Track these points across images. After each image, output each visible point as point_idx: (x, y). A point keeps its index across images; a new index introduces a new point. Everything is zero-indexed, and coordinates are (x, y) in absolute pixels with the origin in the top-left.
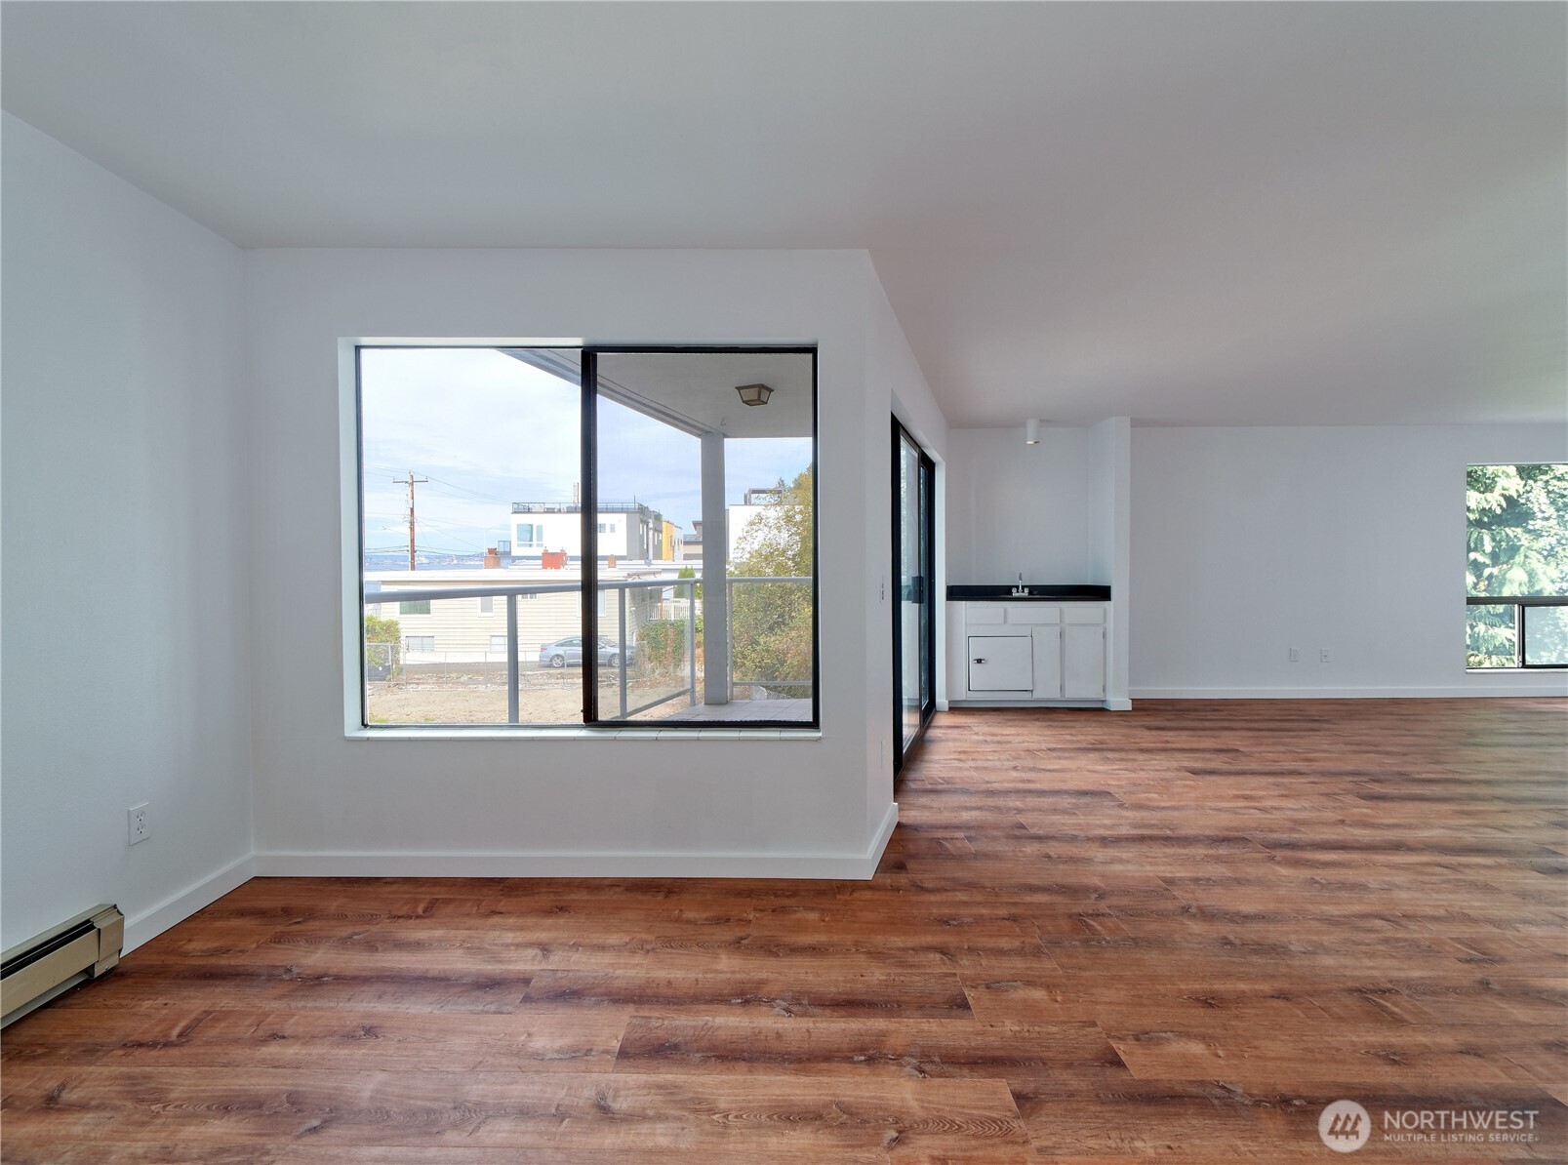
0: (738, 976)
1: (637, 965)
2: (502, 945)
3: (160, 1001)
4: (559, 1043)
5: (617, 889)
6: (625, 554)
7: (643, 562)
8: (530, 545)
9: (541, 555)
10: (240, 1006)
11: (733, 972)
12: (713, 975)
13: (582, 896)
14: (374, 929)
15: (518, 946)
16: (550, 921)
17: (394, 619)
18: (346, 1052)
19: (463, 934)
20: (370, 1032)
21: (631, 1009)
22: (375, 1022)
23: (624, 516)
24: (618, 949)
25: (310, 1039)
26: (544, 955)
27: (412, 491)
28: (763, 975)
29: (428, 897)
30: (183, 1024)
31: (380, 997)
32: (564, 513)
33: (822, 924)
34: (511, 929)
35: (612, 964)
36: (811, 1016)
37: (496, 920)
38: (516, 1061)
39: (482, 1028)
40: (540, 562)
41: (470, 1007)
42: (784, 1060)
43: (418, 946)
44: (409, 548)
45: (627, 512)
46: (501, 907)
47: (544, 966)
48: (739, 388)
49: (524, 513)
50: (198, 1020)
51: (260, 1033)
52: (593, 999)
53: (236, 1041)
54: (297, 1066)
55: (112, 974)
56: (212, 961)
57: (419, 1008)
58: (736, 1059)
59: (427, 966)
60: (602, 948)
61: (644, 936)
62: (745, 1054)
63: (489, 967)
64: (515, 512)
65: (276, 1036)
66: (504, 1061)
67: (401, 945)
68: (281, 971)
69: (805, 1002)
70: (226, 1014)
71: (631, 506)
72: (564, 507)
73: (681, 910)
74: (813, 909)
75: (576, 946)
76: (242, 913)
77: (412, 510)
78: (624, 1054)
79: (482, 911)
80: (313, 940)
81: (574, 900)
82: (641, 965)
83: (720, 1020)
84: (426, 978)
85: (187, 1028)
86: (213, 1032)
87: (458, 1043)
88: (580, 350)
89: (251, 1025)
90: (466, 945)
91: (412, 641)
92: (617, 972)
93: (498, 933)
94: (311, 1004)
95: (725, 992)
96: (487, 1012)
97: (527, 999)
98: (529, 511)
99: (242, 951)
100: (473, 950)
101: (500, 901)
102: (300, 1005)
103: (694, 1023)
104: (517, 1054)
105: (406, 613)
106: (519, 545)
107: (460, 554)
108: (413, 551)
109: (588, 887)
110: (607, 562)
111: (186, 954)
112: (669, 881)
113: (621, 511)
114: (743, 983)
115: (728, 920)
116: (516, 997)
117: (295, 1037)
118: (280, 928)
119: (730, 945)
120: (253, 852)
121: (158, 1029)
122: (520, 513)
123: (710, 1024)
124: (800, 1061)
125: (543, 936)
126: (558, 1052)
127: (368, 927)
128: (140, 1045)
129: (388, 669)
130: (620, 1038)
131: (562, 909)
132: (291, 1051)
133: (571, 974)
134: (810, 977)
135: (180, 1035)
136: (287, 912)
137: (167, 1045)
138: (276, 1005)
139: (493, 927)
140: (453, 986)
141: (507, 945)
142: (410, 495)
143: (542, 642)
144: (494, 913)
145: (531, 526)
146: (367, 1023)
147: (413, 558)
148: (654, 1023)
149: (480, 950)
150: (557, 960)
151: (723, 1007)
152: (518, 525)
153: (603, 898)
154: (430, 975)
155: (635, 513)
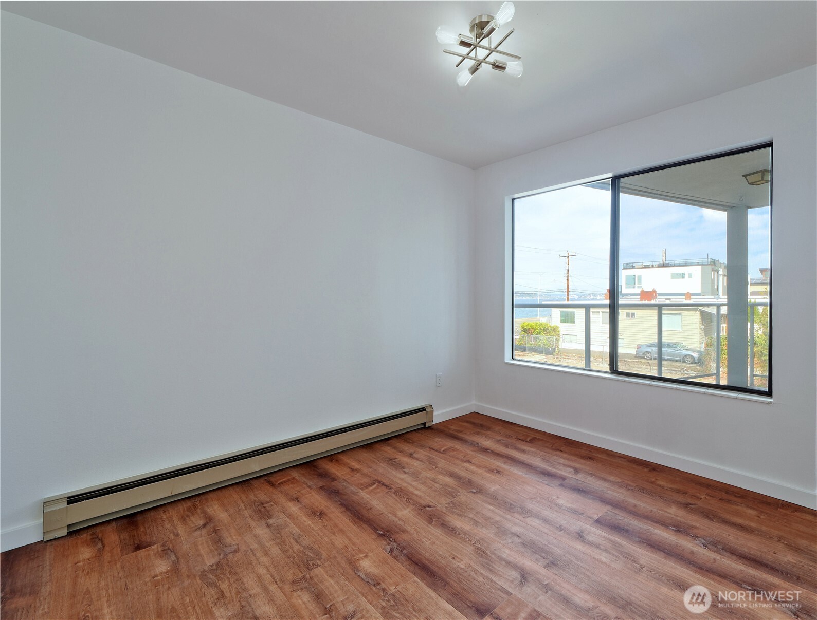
0: (679, 518)
1: (620, 493)
2: (558, 463)
3: (440, 440)
4: (569, 505)
5: (623, 459)
6: (700, 292)
7: (712, 297)
8: (634, 287)
9: (640, 293)
10: (461, 449)
11: (677, 516)
12: (663, 512)
13: (604, 457)
14: (510, 441)
15: (564, 465)
16: (583, 461)
17: (557, 325)
18: (489, 475)
19: (542, 453)
20: (498, 472)
21: (609, 508)
22: (501, 470)
23: (699, 267)
24: (613, 483)
25: (479, 467)
26: (575, 473)
27: (568, 261)
28: (697, 525)
29: (533, 436)
30: (445, 448)
31: (505, 463)
32: (656, 267)
33: (757, 518)
34: (565, 458)
35: (607, 488)
36: (721, 555)
37: (558, 453)
38: (549, 504)
39: (539, 488)
40: (640, 297)
41: (537, 479)
42: (690, 564)
43: (524, 451)
44: (566, 290)
45: (702, 265)
46: (562, 449)
47: (573, 476)
48: (745, 176)
49: (630, 269)
50: (449, 449)
51: (465, 459)
52: (592, 497)
53: (458, 458)
54: (473, 472)
55: (430, 428)
56: (456, 433)
57: (516, 471)
58: (659, 550)
59: (525, 459)
60: (605, 480)
61: (629, 483)
62: (666, 551)
63: (550, 469)
64: (625, 269)
65: (469, 462)
66: (544, 501)
67: (517, 449)
68: (476, 443)
69: (721, 547)
70: (456, 450)
71: (705, 261)
72: (656, 264)
73: (656, 479)
74: (754, 509)
75: (592, 475)
76: (468, 422)
77: (568, 270)
78: (598, 521)
79: (553, 448)
80: (488, 437)
81: (598, 457)
82: (622, 493)
83: (657, 531)
84: (523, 463)
85: (446, 449)
86: (452, 453)
87: (529, 488)
88: (610, 179)
89: (463, 456)
90: (542, 457)
91: (565, 336)
92: (609, 492)
93: (558, 458)
94: (482, 456)
95: (668, 522)
96: (543, 483)
97: (562, 485)
98: (633, 267)
99: (465, 433)
100: (544, 460)
101: (563, 446)
102: (479, 455)
103: (642, 526)
104: (550, 502)
105: (563, 322)
106: (626, 288)
107: (595, 293)
108: (568, 291)
109: (607, 454)
110: (684, 297)
111: (450, 429)
112: (655, 464)
113: (698, 264)
114: (681, 522)
115: (686, 493)
116: (558, 482)
117: (475, 464)
118: (479, 430)
119: (681, 504)
120: (474, 402)
121: (438, 447)
122: (628, 269)
123: (651, 530)
124: (701, 568)
125: (578, 466)
126: (568, 508)
127: (507, 439)
128: (433, 449)
129: (554, 350)
130: (599, 516)
131: (591, 458)
132: (472, 468)
133: (585, 484)
134: (731, 538)
135: (443, 451)
136: (482, 426)
137: (440, 452)
138: (471, 453)
139: (556, 455)
140: (532, 469)
141: (560, 463)
142: (567, 263)
143: (638, 343)
144: (558, 450)
145: (635, 276)
146: (499, 469)
147: (568, 295)
148: (619, 517)
149: (548, 461)
150: (580, 477)
151: (663, 528)
152: (626, 276)
153: (614, 461)
154: (525, 462)
155: (708, 265)
